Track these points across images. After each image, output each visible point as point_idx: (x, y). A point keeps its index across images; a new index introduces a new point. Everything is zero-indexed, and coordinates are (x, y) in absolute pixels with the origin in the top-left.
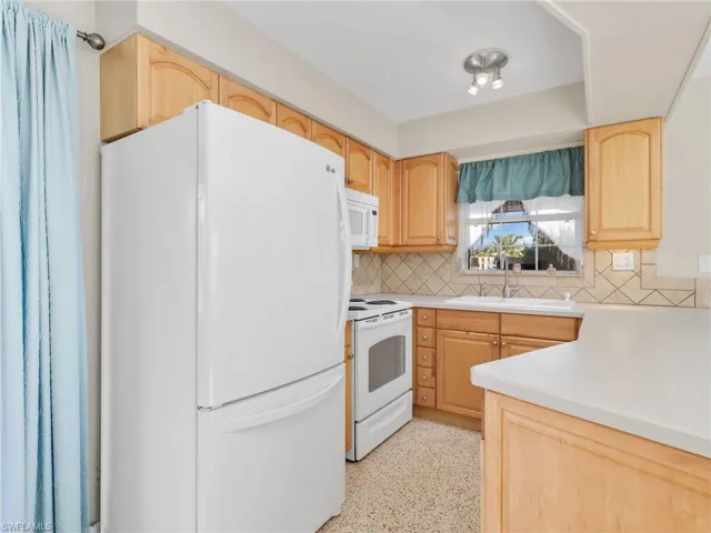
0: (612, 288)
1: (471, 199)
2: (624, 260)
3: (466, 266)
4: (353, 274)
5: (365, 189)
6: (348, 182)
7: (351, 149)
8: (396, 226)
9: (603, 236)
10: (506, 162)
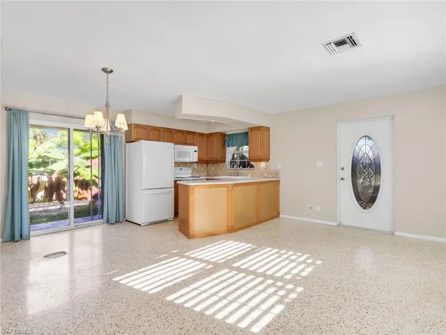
0: (260, 173)
1: (229, 146)
2: (263, 164)
3: (229, 167)
4: (194, 169)
5: (193, 145)
6: (186, 144)
7: (187, 134)
8: (207, 154)
9: (252, 158)
10: (237, 135)
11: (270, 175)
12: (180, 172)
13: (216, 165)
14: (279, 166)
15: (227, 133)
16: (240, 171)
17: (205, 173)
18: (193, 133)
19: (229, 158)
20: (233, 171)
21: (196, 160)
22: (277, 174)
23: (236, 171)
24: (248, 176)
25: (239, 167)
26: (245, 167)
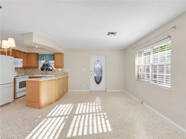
0: (59, 73)
1: (41, 60)
2: (60, 69)
3: (40, 70)
4: (18, 72)
5: (20, 58)
6: (16, 57)
7: (17, 52)
8: (27, 64)
9: (56, 66)
10: (46, 55)
11: (64, 74)
13: (32, 70)
14: (68, 70)
15: (39, 54)
16: (48, 72)
18: (20, 52)
19: (40, 66)
20: (43, 72)
21: (22, 66)
22: (67, 74)
23: (45, 72)
24: (52, 74)
25: (47, 70)
26: (50, 70)
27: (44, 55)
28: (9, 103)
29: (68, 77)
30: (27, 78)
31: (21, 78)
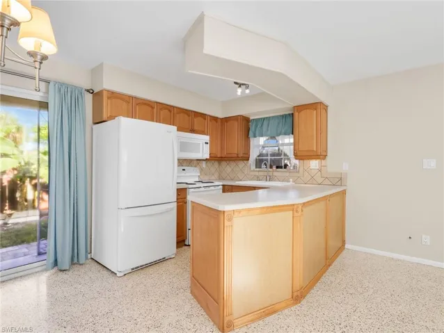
0: (310, 177)
1: (255, 137)
2: (314, 164)
3: (253, 167)
4: (202, 170)
5: (203, 133)
6: (193, 131)
7: (195, 116)
8: (222, 148)
9: (299, 154)
10: (268, 119)
11: (327, 182)
12: (183, 173)
13: (233, 164)
14: (345, 167)
15: (251, 118)
16: (275, 174)
17: (216, 175)
18: (203, 116)
19: (254, 155)
20: (261, 173)
21: (207, 156)
22: (340, 180)
23: (266, 174)
24: (289, 181)
25: (271, 167)
26: (281, 167)
27: (264, 119)
28: (164, 260)
29: (344, 192)
30: (217, 188)
31: (201, 189)
